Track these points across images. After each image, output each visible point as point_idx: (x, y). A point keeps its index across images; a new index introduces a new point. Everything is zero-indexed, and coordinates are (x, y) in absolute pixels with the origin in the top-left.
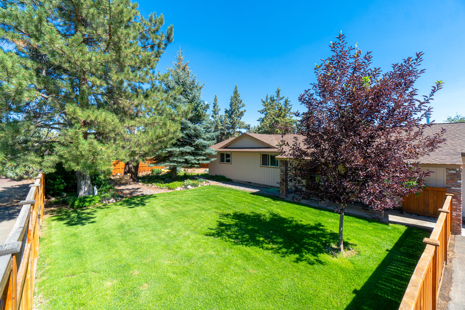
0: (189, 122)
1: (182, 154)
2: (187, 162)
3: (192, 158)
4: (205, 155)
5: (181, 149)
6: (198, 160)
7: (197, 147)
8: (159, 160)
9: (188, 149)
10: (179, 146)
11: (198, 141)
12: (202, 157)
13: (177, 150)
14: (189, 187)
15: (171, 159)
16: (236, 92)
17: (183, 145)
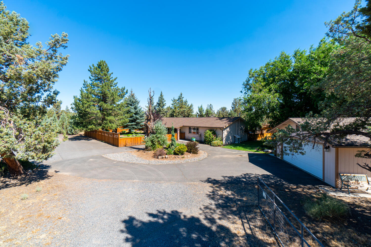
0: (134, 115)
1: (132, 125)
2: (133, 128)
3: (135, 126)
4: (140, 125)
5: (132, 123)
6: (138, 127)
7: (137, 123)
8: (124, 127)
9: (134, 123)
10: (131, 122)
11: (138, 121)
12: (139, 126)
13: (130, 124)
14: (134, 136)
15: (128, 127)
16: (161, 95)
17: (132, 122)
